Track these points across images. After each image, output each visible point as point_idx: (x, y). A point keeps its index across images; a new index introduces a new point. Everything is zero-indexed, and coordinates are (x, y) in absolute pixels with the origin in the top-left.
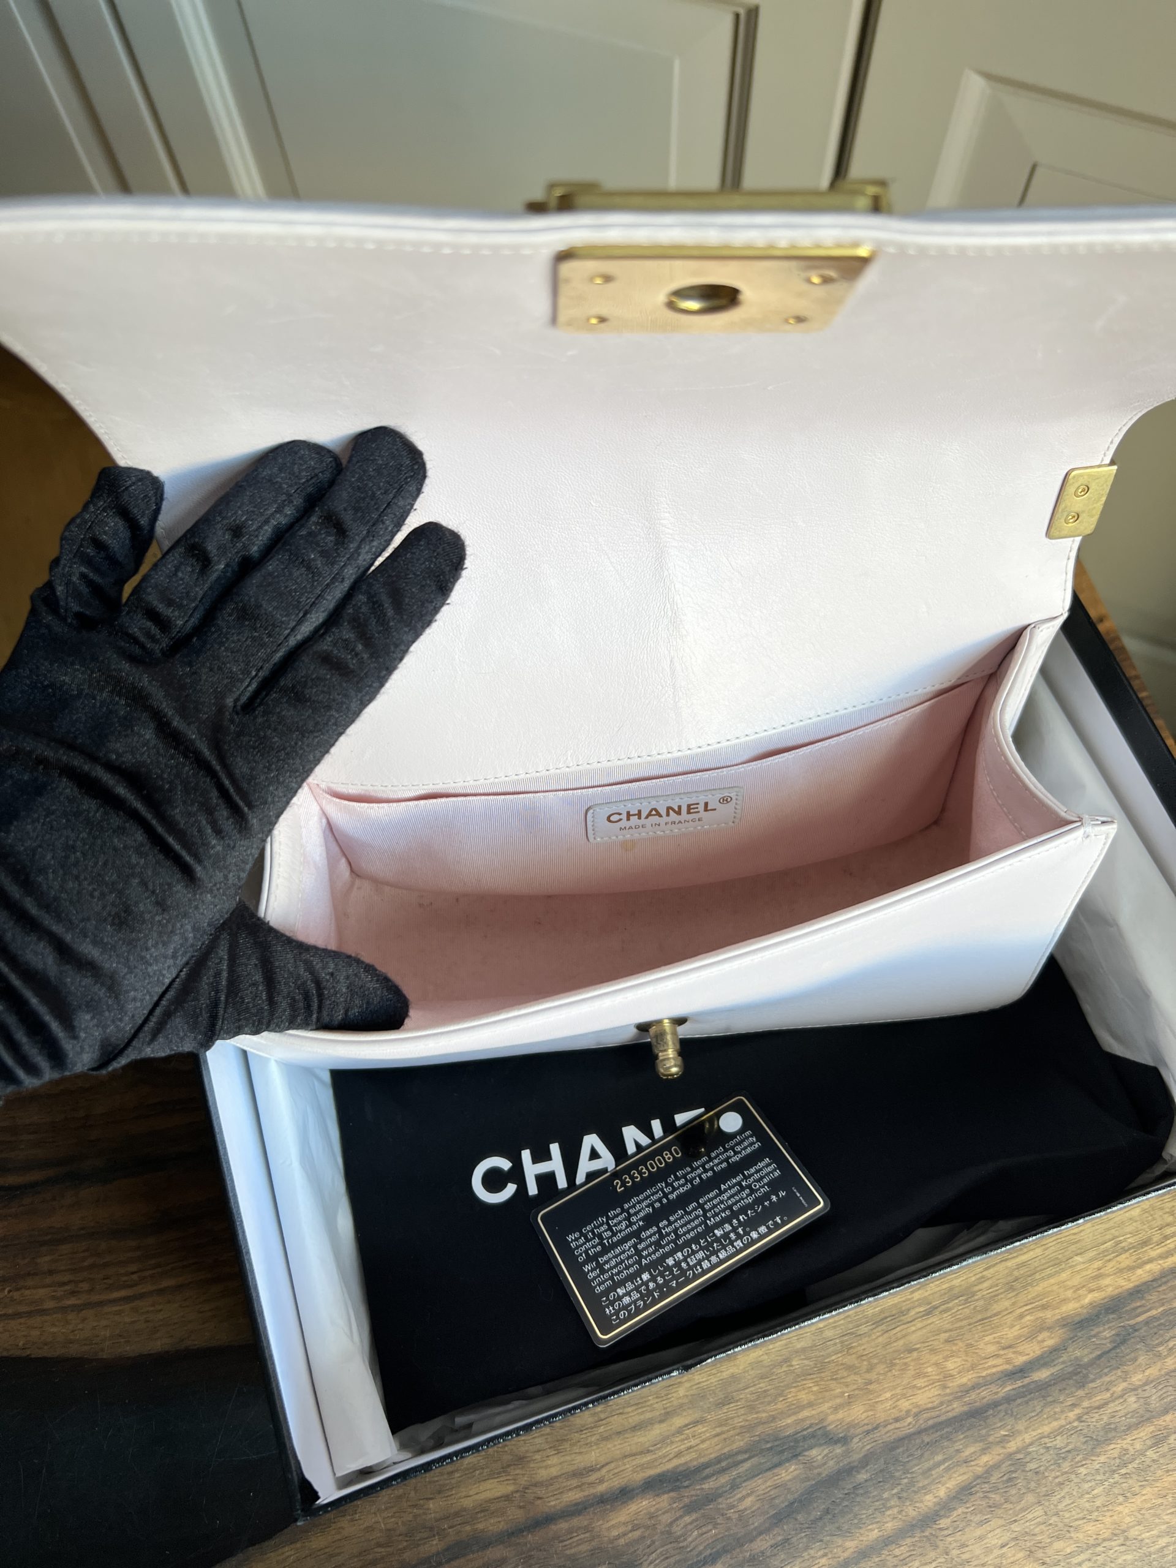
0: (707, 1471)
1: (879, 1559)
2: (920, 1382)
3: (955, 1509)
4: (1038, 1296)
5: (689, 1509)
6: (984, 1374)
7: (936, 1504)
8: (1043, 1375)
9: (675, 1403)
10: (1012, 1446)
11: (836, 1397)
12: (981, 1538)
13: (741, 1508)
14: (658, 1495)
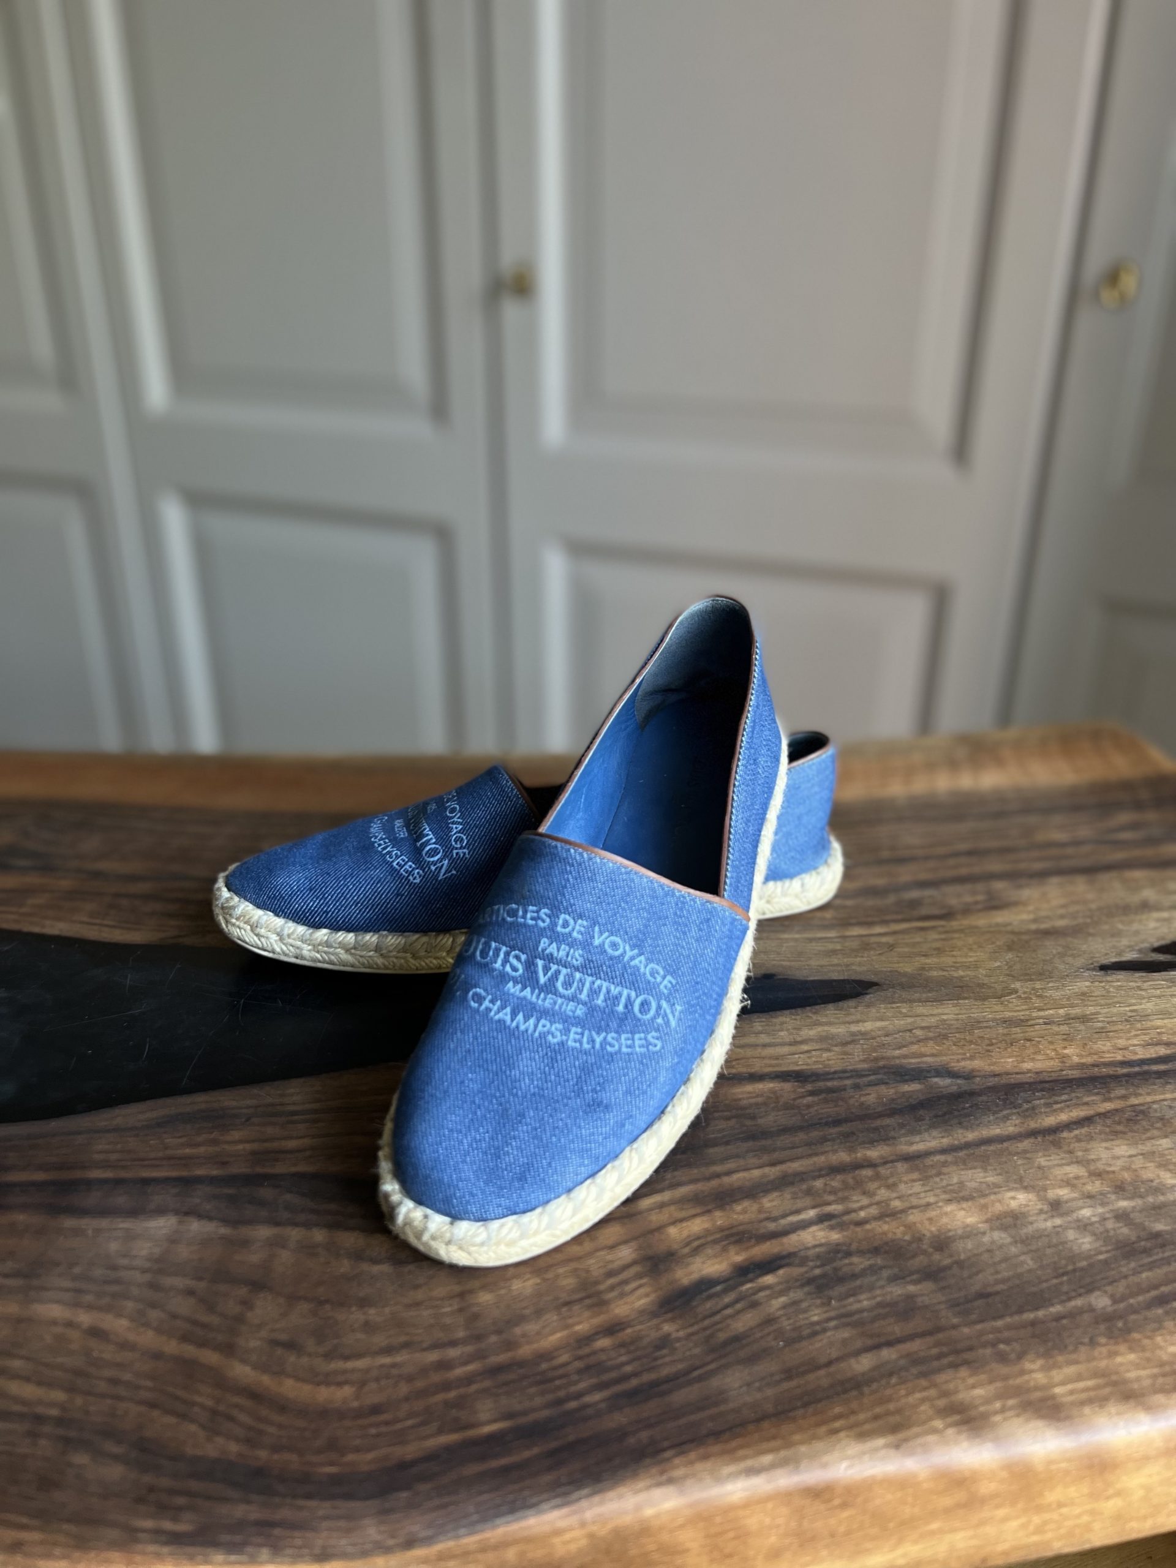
0: (831, 1076)
1: (1001, 1146)
2: (1040, 1057)
3: (1077, 1129)
4: (1153, 1026)
5: (812, 1093)
6: (1101, 1060)
7: (1058, 1123)
8: (1162, 1067)
9: (804, 1037)
10: (1134, 1101)
11: (958, 1054)
12: (1107, 1148)
13: (863, 1099)
14: (783, 1081)
